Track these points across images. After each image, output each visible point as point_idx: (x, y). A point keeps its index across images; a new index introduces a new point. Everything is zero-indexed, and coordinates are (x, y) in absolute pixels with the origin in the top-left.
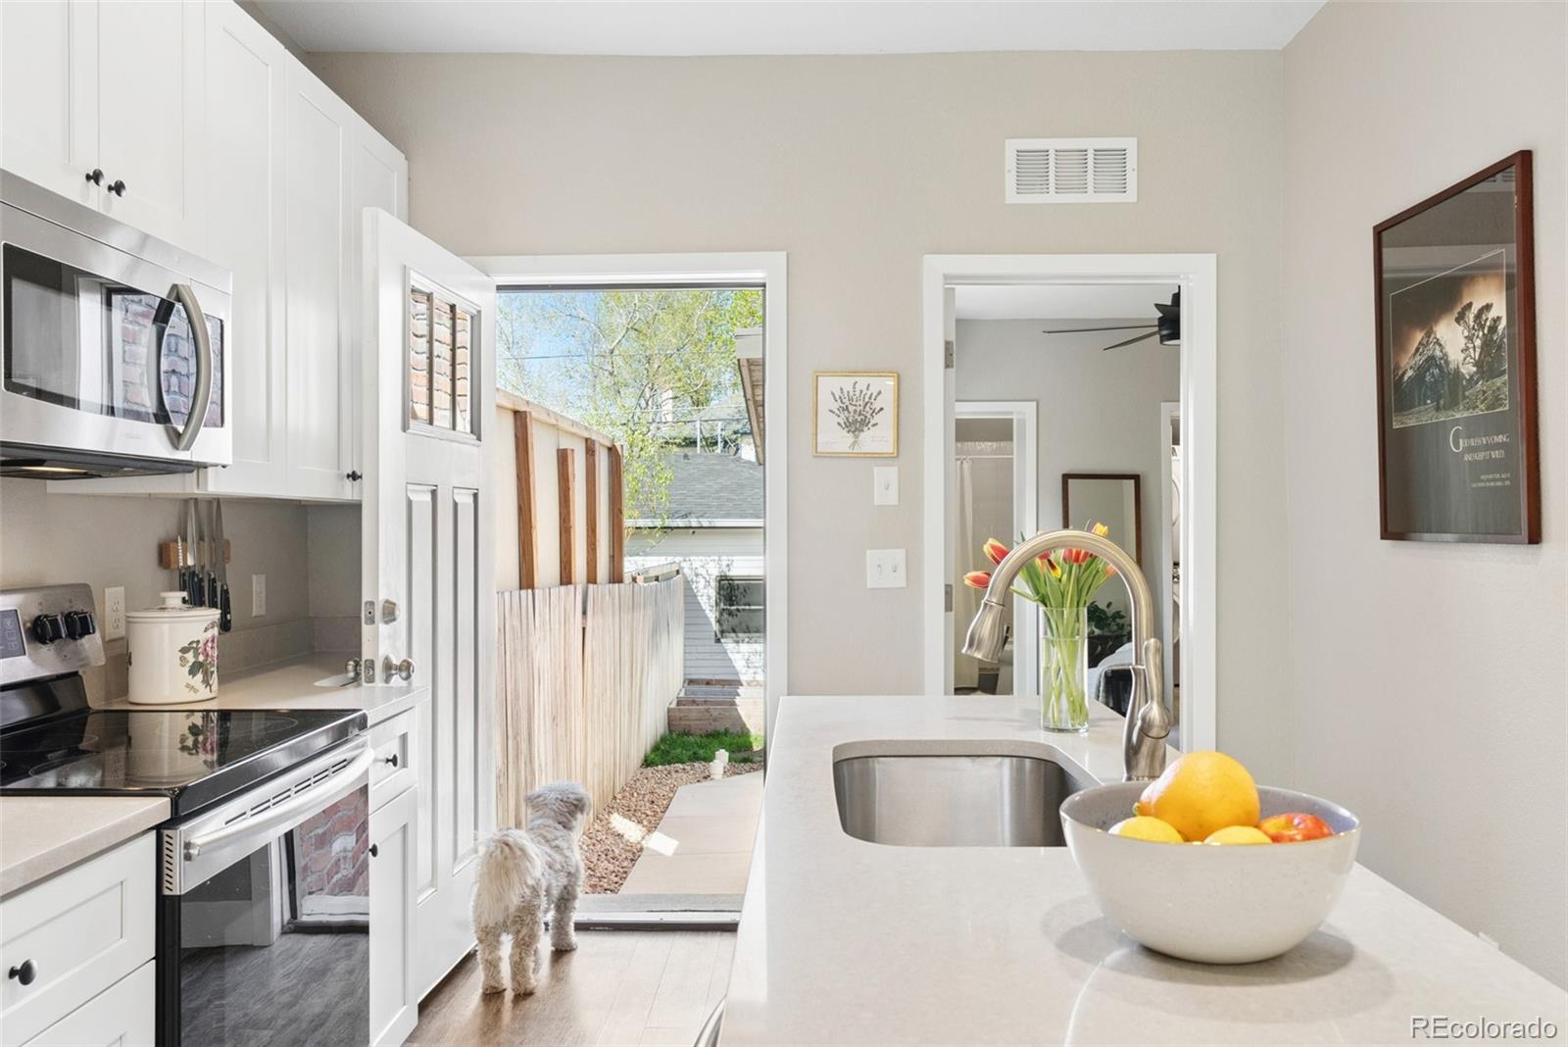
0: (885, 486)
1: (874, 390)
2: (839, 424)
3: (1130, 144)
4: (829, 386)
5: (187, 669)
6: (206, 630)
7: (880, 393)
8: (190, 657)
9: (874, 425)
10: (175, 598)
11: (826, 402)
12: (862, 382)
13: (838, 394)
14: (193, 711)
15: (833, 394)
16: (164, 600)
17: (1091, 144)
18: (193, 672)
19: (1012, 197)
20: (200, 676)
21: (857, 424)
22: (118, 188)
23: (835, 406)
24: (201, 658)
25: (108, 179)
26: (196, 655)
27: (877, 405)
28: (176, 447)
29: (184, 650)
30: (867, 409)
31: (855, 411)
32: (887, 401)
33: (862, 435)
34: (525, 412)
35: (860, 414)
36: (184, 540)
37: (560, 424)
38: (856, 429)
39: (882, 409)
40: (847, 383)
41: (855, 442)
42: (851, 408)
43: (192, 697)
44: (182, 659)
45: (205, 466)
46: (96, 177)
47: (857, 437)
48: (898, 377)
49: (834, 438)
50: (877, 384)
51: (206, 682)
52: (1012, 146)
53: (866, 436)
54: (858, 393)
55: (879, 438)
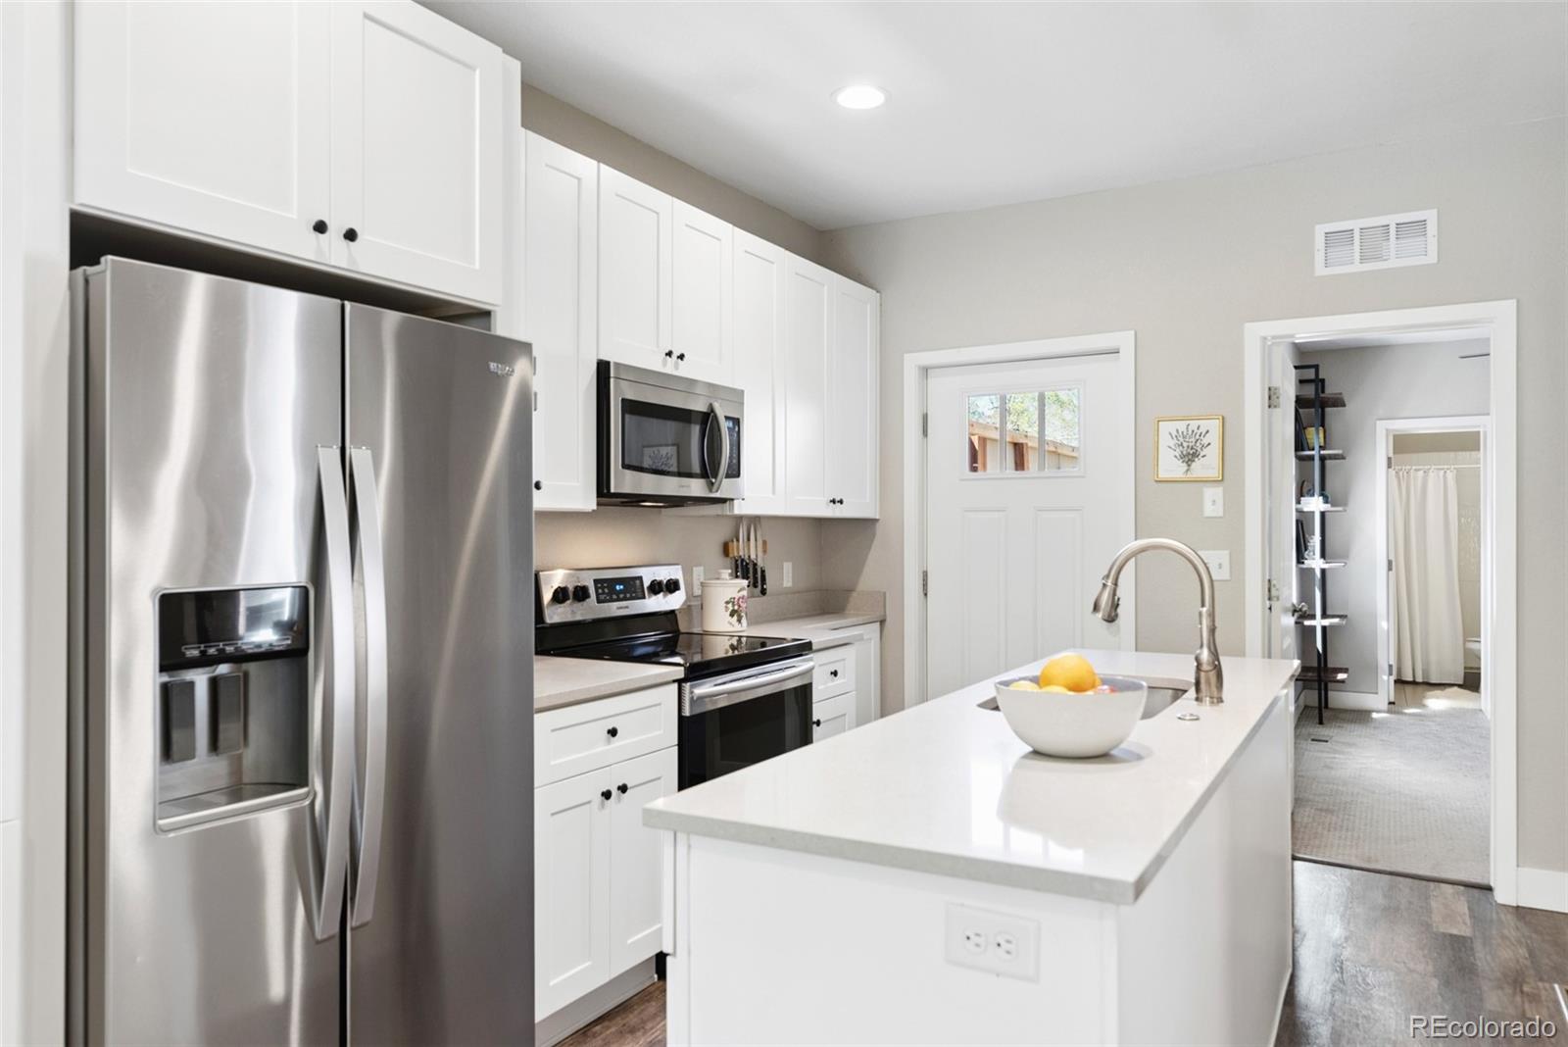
0: (1212, 501)
1: (1203, 430)
2: (1176, 457)
3: (1431, 216)
4: (1167, 428)
5: (729, 613)
6: (739, 591)
7: (1208, 432)
8: (730, 606)
9: (1203, 456)
10: (726, 573)
11: (1166, 441)
12: (1194, 425)
13: (1174, 433)
14: (733, 636)
15: (1170, 434)
16: (719, 574)
17: (1392, 220)
18: (732, 615)
19: (1320, 270)
20: (735, 617)
21: (1190, 457)
22: (681, 357)
23: (1172, 443)
24: (736, 608)
25: (676, 354)
26: (733, 605)
27: (1205, 441)
28: (711, 491)
29: (727, 603)
30: (1198, 444)
31: (1188, 447)
32: (1214, 438)
33: (1194, 465)
34: (1022, 444)
35: (1192, 448)
36: (738, 540)
37: (1059, 451)
38: (1189, 460)
39: (1209, 444)
40: (1181, 426)
41: (1188, 470)
42: (1185, 444)
43: (731, 629)
44: (726, 607)
45: (733, 500)
46: (669, 354)
47: (1189, 465)
48: (1223, 418)
49: (1170, 466)
50: (1205, 425)
51: (739, 621)
52: (1320, 231)
53: (1197, 464)
54: (1190, 432)
55: (1207, 465)
